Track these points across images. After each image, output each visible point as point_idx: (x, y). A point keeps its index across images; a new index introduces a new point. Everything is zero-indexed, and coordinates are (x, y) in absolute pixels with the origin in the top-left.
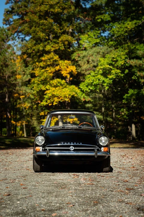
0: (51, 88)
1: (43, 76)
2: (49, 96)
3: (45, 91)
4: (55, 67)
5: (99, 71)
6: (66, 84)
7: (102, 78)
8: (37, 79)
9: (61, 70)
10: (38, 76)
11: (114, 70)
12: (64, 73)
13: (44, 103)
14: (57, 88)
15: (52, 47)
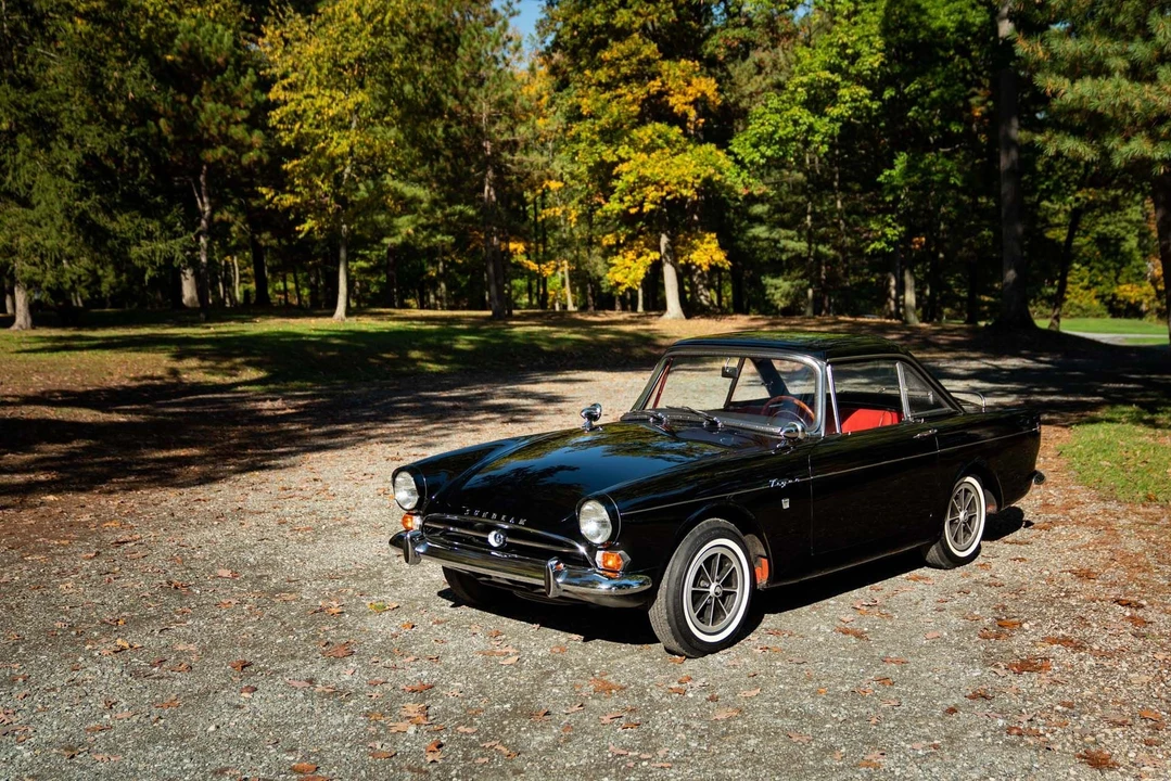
0: (633, 155)
1: (607, 116)
2: (628, 182)
3: (615, 164)
4: (645, 85)
5: (796, 90)
6: (683, 139)
7: (806, 118)
8: (588, 124)
9: (666, 93)
10: (591, 115)
11: (845, 87)
12: (677, 103)
13: (613, 206)
14: (653, 155)
15: (637, 14)
